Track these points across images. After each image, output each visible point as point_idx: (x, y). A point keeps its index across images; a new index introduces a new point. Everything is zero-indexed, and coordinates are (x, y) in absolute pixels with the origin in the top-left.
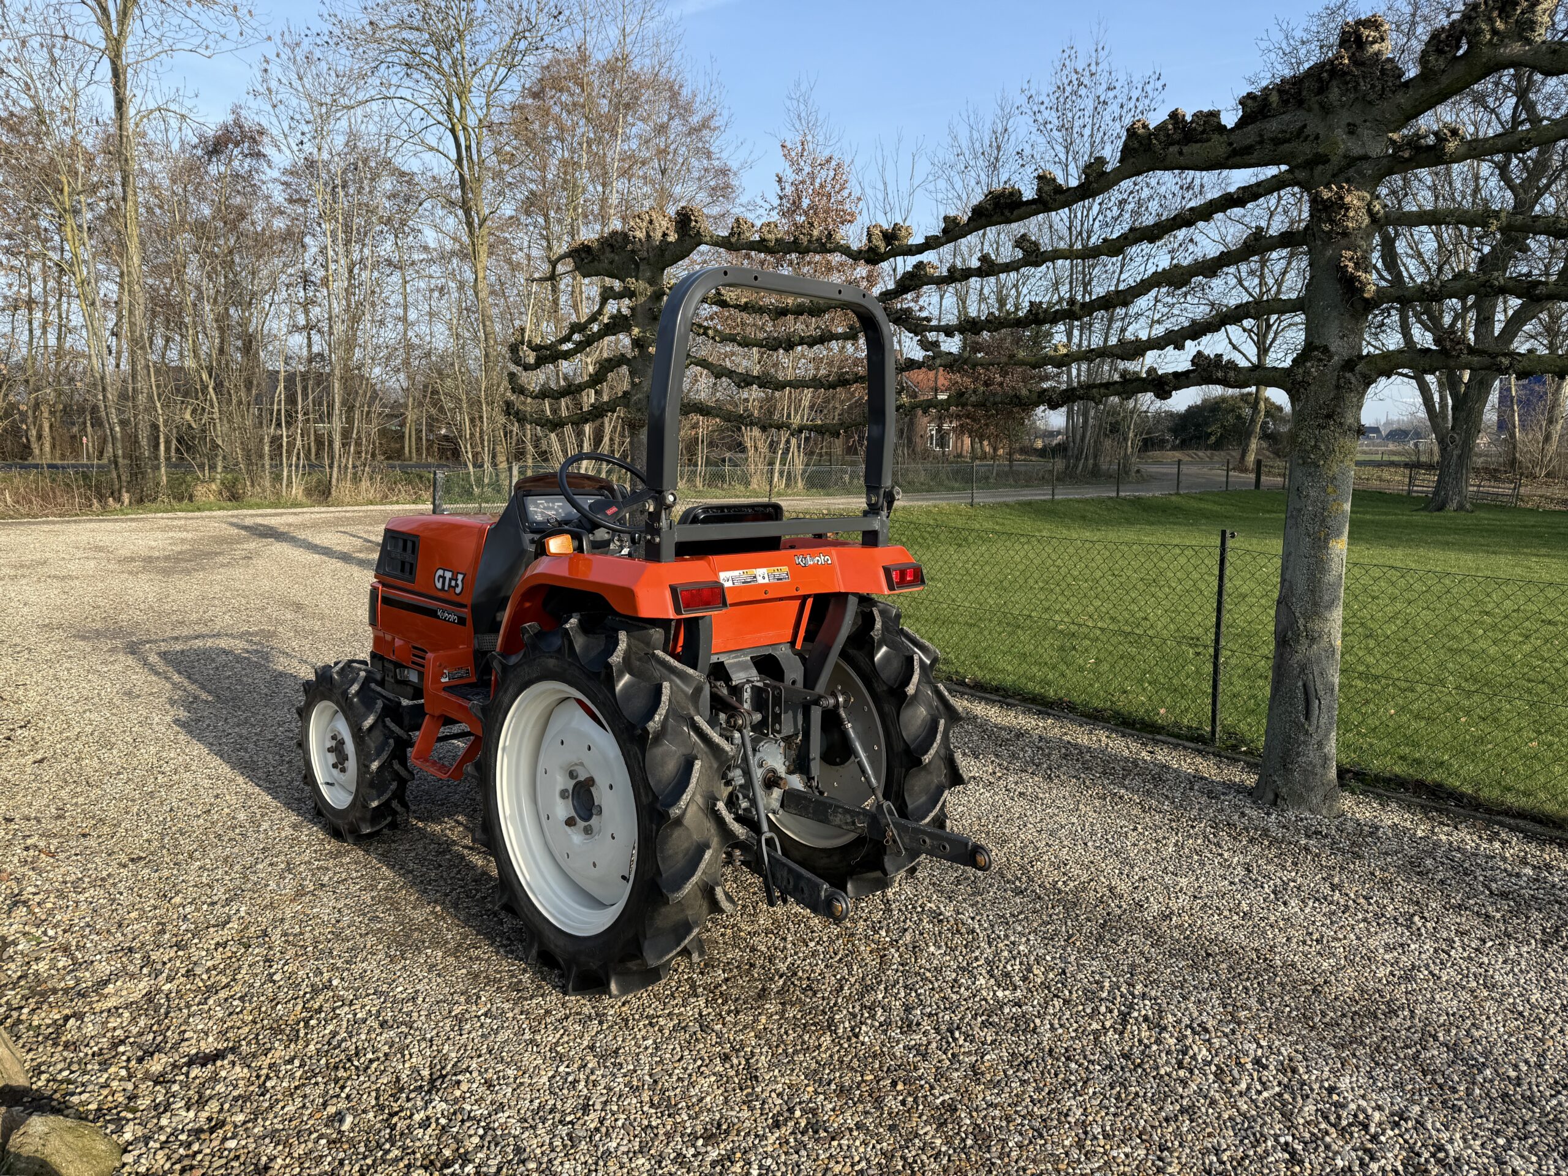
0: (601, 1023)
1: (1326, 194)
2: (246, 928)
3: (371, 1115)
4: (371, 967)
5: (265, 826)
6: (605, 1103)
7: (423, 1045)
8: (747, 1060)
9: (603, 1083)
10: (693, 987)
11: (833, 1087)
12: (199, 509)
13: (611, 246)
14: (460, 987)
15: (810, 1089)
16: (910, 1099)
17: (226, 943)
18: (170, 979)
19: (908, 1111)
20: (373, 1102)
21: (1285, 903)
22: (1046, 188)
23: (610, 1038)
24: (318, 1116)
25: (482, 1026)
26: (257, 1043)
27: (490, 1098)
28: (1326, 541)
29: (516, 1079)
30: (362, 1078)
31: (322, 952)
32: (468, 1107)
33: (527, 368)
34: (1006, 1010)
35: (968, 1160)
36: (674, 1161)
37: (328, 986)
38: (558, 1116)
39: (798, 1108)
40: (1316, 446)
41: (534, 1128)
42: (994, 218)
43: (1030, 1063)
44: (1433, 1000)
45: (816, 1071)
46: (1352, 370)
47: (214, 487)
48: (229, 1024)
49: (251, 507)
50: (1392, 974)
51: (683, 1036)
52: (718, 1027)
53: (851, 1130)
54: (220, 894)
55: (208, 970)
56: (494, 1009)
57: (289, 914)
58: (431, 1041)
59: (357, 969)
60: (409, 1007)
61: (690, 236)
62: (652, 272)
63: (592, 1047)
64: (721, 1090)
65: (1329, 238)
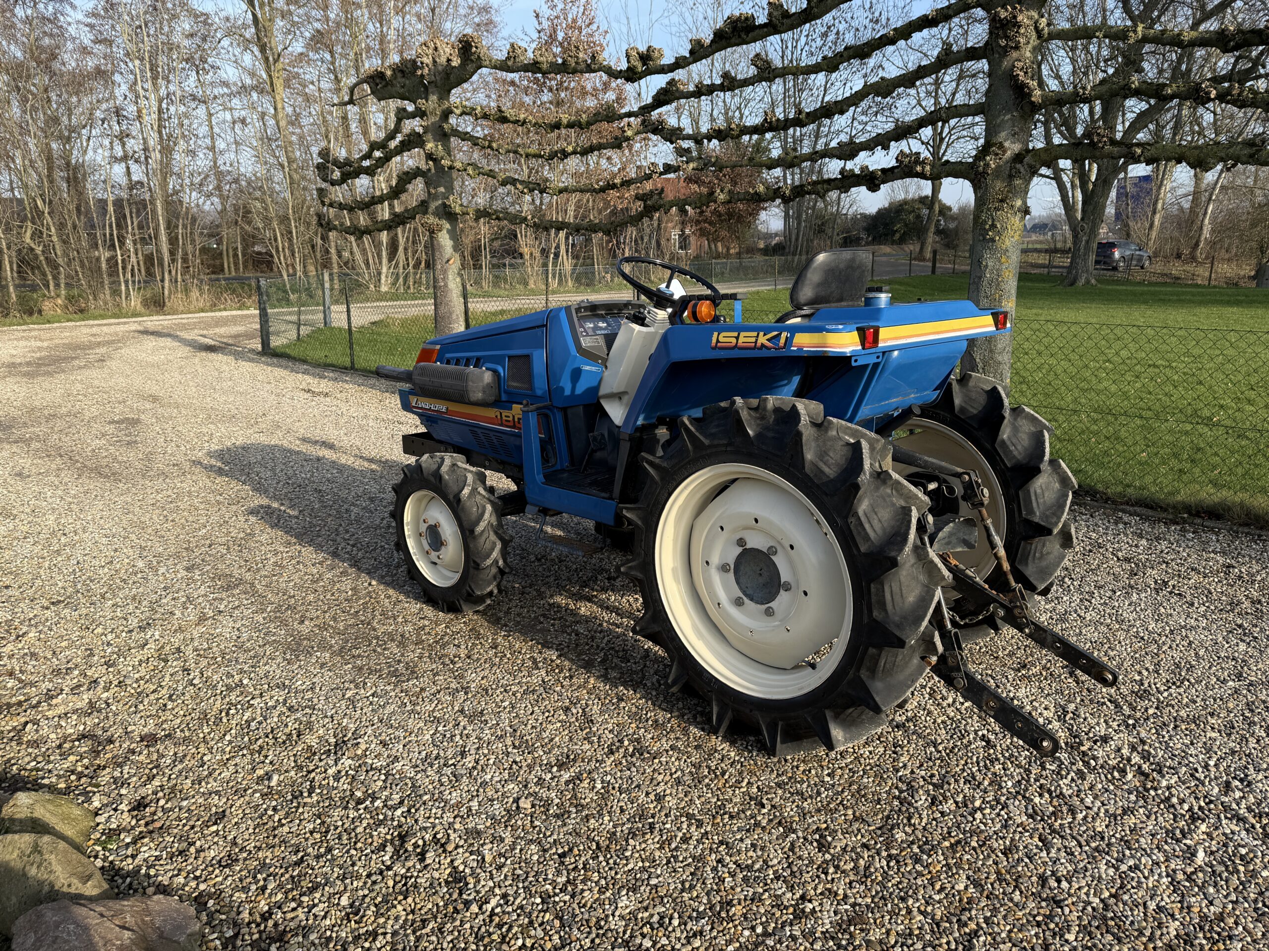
0: (466, 693)
1: (1003, 14)
2: (163, 647)
3: (293, 773)
4: (275, 669)
5: (162, 570)
6: (478, 749)
7: (326, 721)
8: (583, 709)
9: (474, 735)
10: (535, 661)
11: (650, 723)
12: (49, 322)
13: (402, 71)
14: (348, 677)
15: (633, 725)
17: (148, 659)
18: (106, 689)
20: (293, 764)
22: (775, 13)
23: (475, 703)
24: (249, 777)
25: (371, 703)
26: (189, 729)
27: (386, 753)
28: (999, 301)
29: (404, 738)
31: (230, 661)
32: (370, 761)
33: (333, 183)
35: (756, 764)
36: (536, 784)
37: (240, 684)
38: (442, 761)
39: (625, 739)
40: (993, 226)
41: (425, 771)
42: (733, 40)
45: (636, 714)
46: (1021, 162)
47: (59, 301)
48: (164, 718)
49: (95, 318)
51: (531, 697)
52: (558, 689)
53: (667, 751)
54: (134, 622)
55: (137, 681)
56: (379, 691)
57: (196, 634)
58: (332, 717)
59: (261, 671)
60: (309, 695)
61: (472, 61)
62: (440, 93)
63: (462, 711)
64: (566, 732)
65: (1005, 51)
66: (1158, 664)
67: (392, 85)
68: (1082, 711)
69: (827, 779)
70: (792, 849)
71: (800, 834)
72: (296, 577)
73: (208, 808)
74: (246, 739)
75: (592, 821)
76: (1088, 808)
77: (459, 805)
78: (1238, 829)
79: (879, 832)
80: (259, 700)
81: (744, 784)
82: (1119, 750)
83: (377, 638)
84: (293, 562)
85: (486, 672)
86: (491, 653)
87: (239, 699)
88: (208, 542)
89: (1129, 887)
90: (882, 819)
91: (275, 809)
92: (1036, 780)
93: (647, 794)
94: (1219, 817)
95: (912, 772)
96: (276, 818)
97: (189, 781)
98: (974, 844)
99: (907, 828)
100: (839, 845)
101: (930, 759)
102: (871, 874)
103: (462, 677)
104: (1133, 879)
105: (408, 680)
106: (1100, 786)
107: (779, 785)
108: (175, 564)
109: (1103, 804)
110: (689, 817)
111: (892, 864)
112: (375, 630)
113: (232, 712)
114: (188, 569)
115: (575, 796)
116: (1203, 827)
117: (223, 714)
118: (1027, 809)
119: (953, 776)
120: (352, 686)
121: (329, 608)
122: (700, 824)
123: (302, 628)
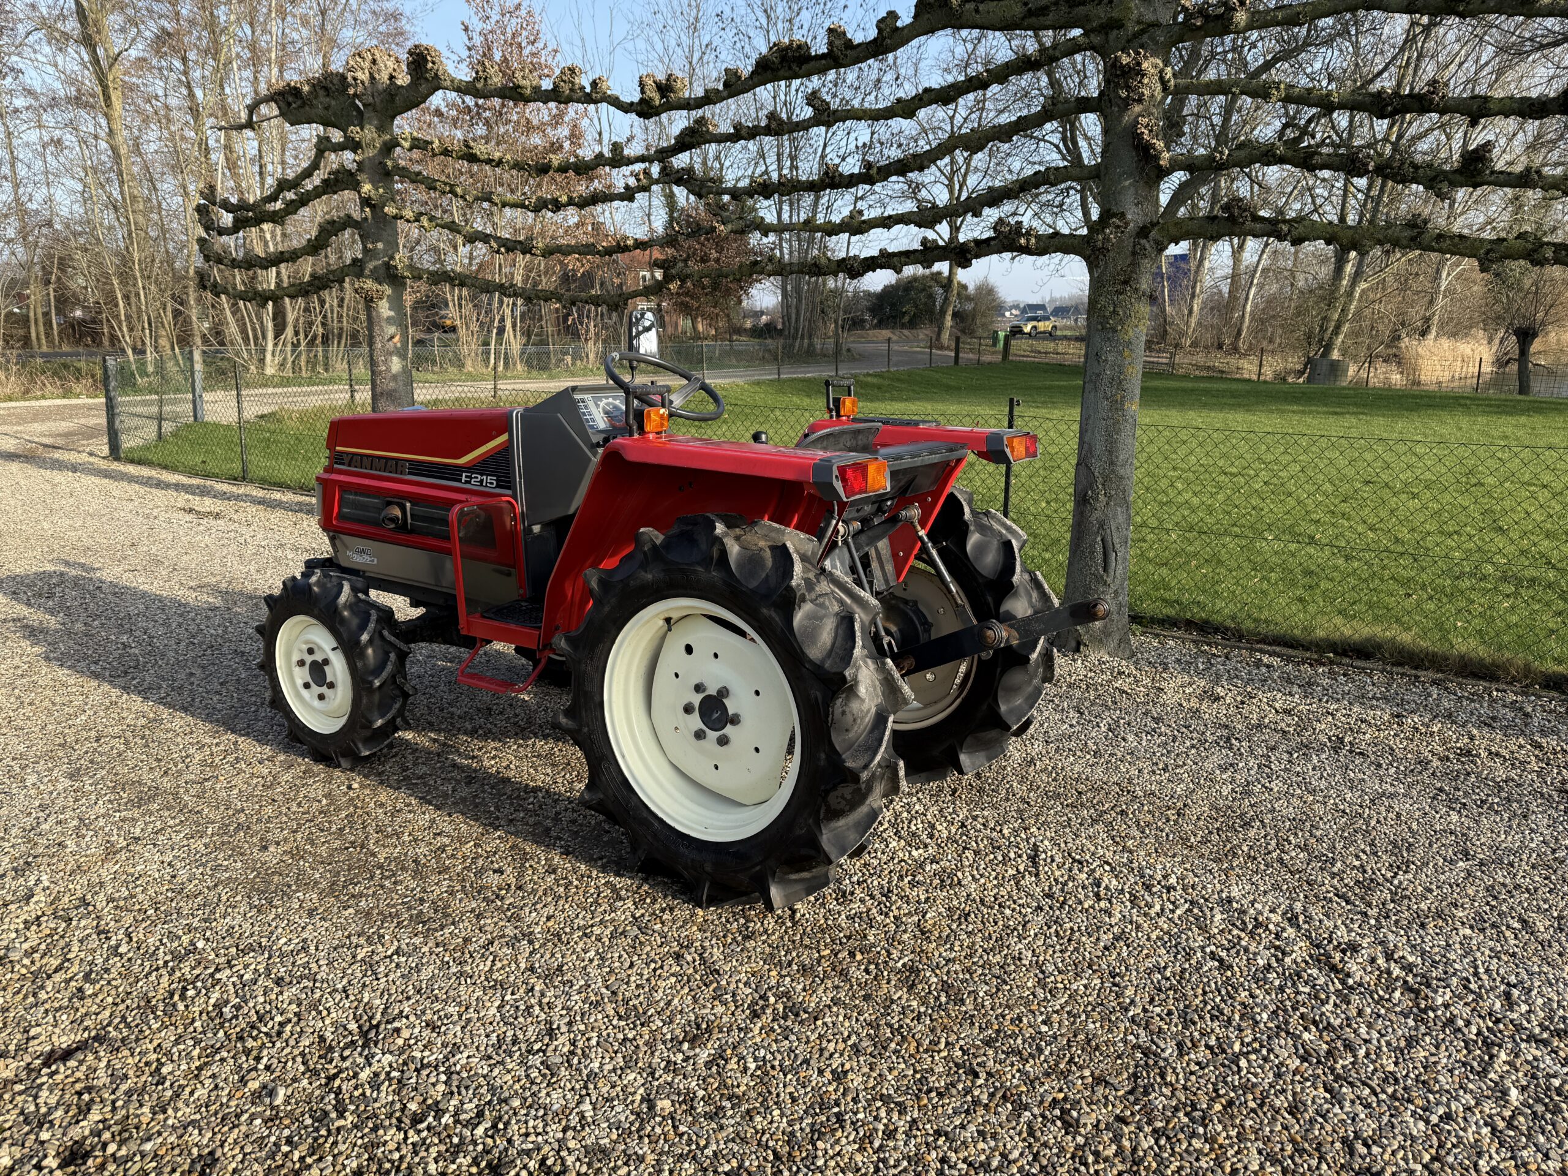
0: (531, 942)
1: (1125, 60)
2: (57, 899)
3: (305, 1082)
5: (31, 779)
6: (570, 1024)
7: (338, 997)
8: (700, 955)
9: (559, 1003)
10: (614, 890)
11: (795, 967)
13: (326, 89)
14: (353, 928)
15: (774, 973)
16: (872, 967)
17: (38, 918)
19: (875, 978)
20: (302, 1068)
21: (1124, 739)
22: (836, 43)
23: (548, 956)
24: (239, 1095)
25: (398, 966)
26: (127, 1025)
27: (439, 1041)
28: (1122, 403)
29: (460, 1016)
30: (278, 1045)
31: (168, 913)
32: (418, 1055)
34: (928, 868)
35: (949, 1016)
36: (666, 1070)
37: (192, 949)
38: (524, 1046)
39: (769, 994)
40: (1114, 312)
41: (502, 1063)
42: (781, 73)
43: (968, 914)
44: (1273, 810)
45: (772, 955)
46: (1146, 237)
48: (83, 1011)
50: (1233, 790)
51: (625, 942)
52: (658, 927)
53: (829, 1007)
55: (27, 954)
56: (404, 946)
57: (106, 877)
58: (345, 991)
59: (221, 927)
60: (302, 959)
61: (426, 79)
62: (380, 120)
63: (532, 969)
64: (686, 990)
65: (1126, 103)
66: (1372, 844)
67: (311, 106)
68: (1311, 909)
69: (1044, 1028)
70: (1031, 1133)
71: (1036, 1111)
72: (239, 781)
73: (184, 1150)
74: (221, 1034)
75: (758, 1118)
76: (1366, 1041)
77: (565, 1112)
78: (1539, 1053)
79: (1132, 1098)
80: (228, 972)
81: (942, 1046)
82: (1373, 960)
83: (381, 867)
84: (230, 758)
85: (550, 910)
86: (550, 879)
87: (196, 972)
88: (93, 733)
89: (1449, 1145)
90: (1129, 1079)
91: (289, 1141)
92: (1295, 1009)
93: (821, 1072)
94: (1514, 1041)
95: (1145, 1010)
96: (296, 1156)
97: (146, 1109)
98: (1251, 1104)
99: (1164, 1090)
100: (1090, 1120)
101: (1160, 990)
102: (1142, 1160)
103: (519, 919)
104: (1449, 1132)
105: (442, 927)
106: (1369, 1010)
107: (988, 1043)
108: (50, 770)
109: (1382, 1036)
110: (886, 1099)
111: (1162, 1142)
112: (374, 855)
113: (191, 993)
114: (71, 776)
115: (723, 1084)
116: (1503, 1056)
117: (176, 997)
118: (1297, 1049)
119: (1196, 1011)
120: (362, 941)
121: (299, 825)
122: (902, 1110)
123: (266, 856)
